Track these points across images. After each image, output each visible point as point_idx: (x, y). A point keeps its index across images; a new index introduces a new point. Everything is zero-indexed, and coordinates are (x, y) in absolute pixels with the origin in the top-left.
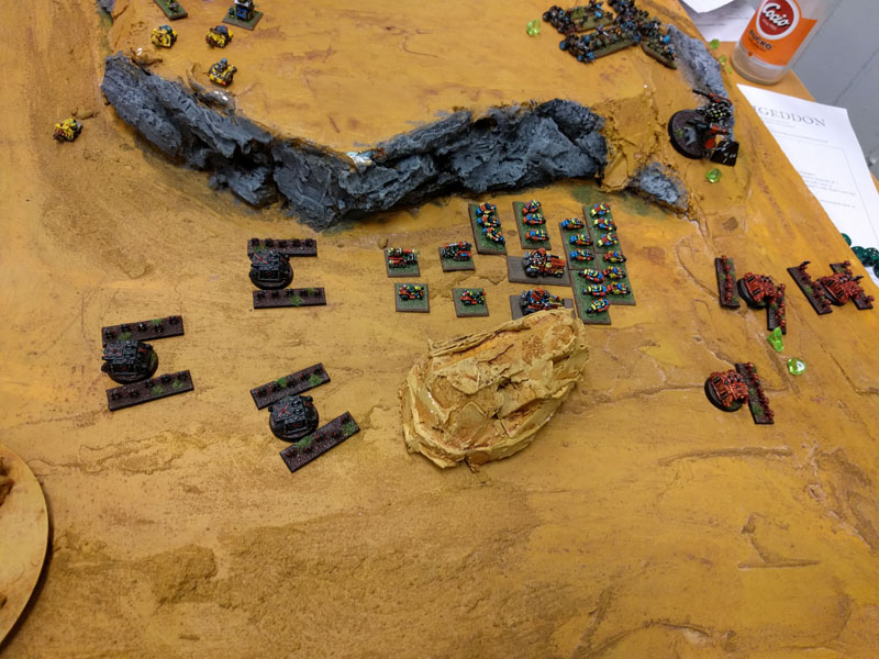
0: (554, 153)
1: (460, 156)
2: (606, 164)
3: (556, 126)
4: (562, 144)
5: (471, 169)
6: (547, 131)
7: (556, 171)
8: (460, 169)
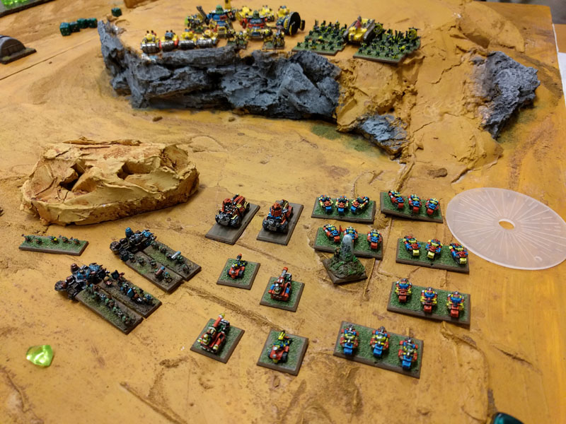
0: (296, 89)
1: (227, 79)
2: (338, 105)
3: (301, 70)
4: (304, 83)
5: (233, 89)
6: (292, 72)
7: (300, 106)
8: (225, 87)
